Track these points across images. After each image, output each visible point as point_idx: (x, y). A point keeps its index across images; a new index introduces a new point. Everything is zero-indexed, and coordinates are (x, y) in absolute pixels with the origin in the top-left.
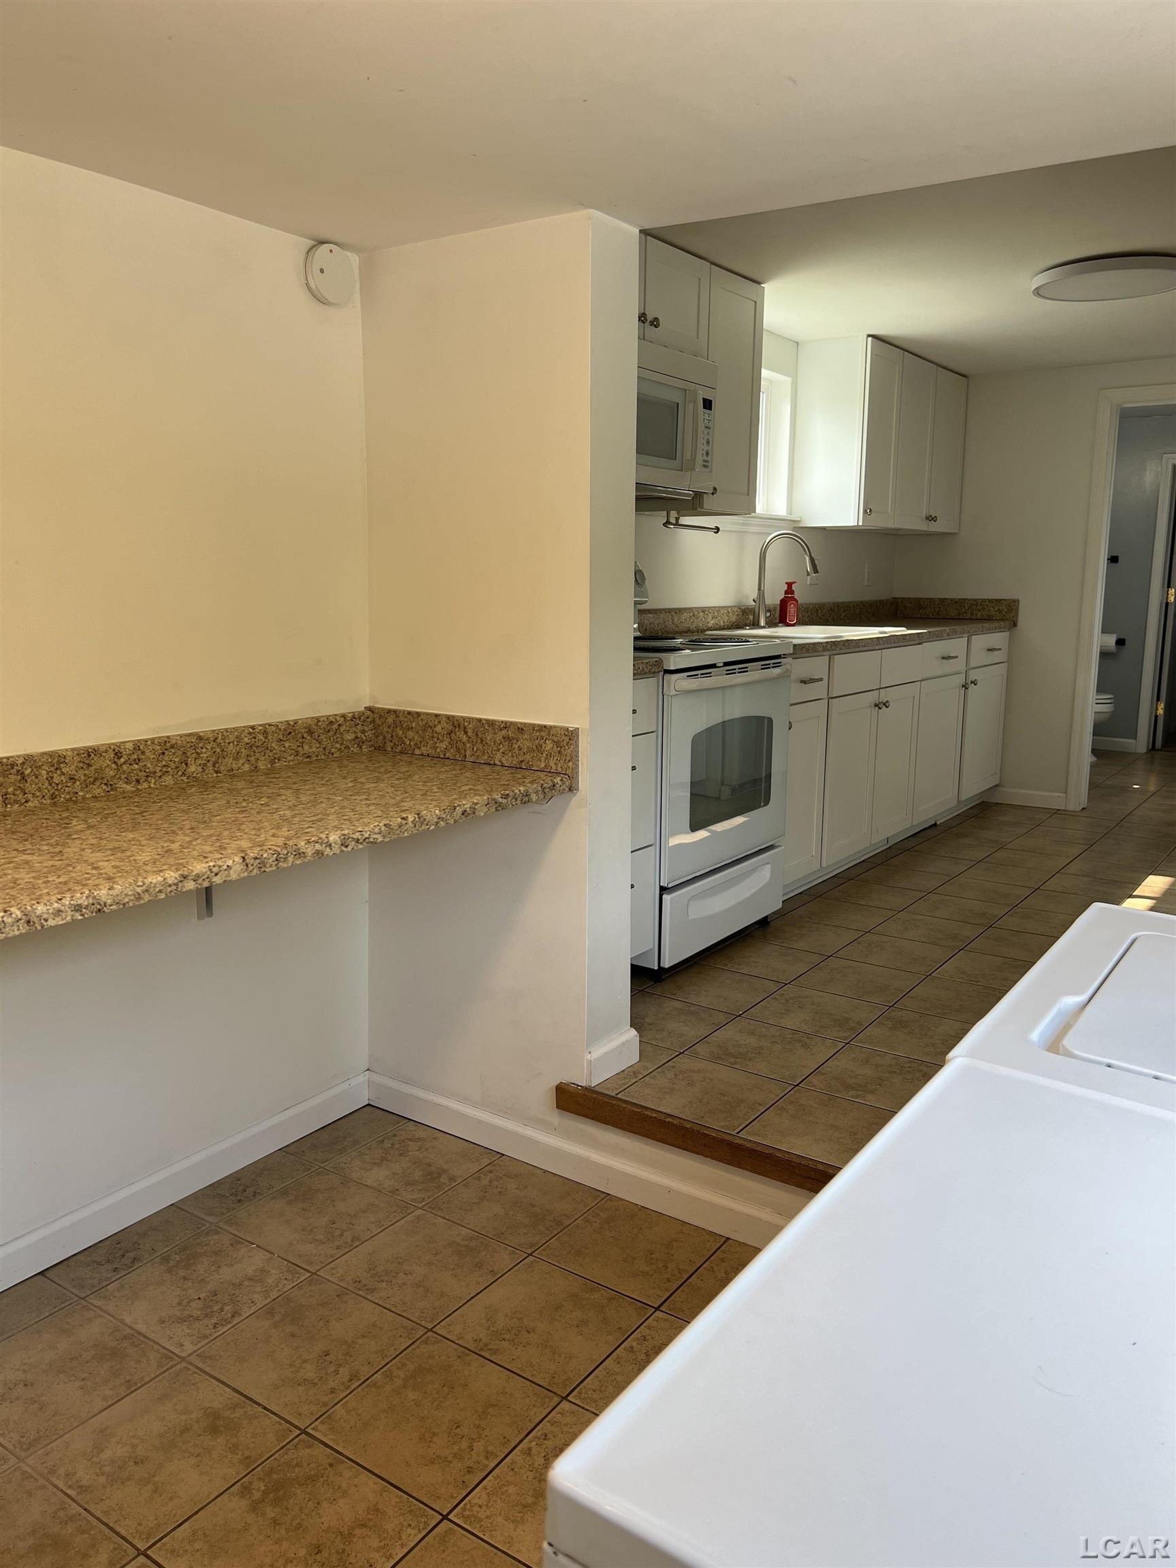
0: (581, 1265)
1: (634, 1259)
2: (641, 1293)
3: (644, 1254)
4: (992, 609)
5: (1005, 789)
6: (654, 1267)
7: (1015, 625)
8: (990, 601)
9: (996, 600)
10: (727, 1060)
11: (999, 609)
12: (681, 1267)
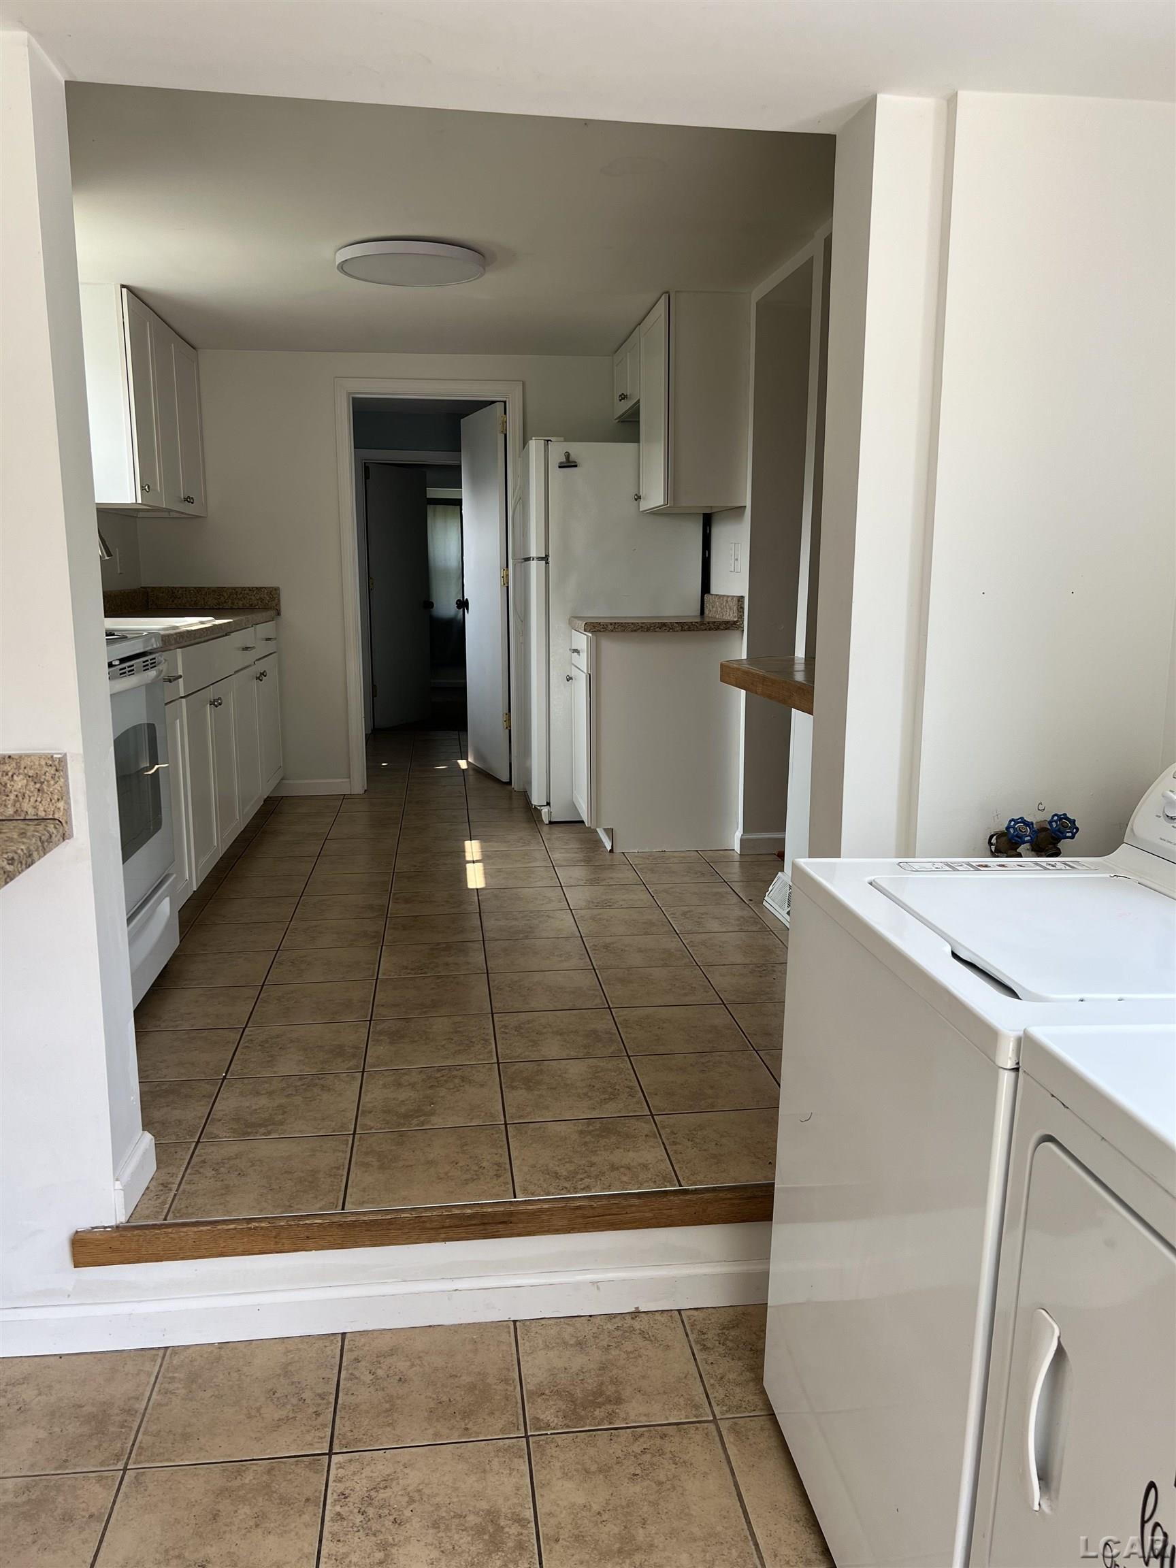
0: (201, 1449)
1: (258, 1409)
2: (298, 1445)
3: (267, 1398)
4: (253, 597)
5: (291, 782)
6: (289, 1407)
7: (279, 614)
8: (251, 589)
9: (257, 588)
10: (256, 1133)
11: (260, 598)
12: (319, 1391)
